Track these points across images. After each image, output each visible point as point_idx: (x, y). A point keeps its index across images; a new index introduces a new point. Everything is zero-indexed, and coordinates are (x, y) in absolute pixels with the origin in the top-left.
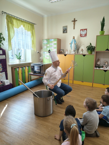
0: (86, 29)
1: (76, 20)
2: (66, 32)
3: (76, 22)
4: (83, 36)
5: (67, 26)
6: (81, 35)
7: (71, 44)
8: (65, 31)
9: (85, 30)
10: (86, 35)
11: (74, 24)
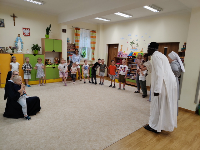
0: (29, 29)
4: (27, 35)
5: (3, 20)
6: (24, 34)
11: (14, 20)
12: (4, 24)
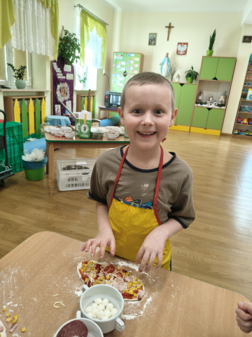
0: (187, 44)
1: (172, 25)
2: (155, 44)
3: (172, 29)
4: (181, 53)
5: (156, 34)
6: (178, 52)
7: (162, 64)
8: (152, 41)
9: (184, 44)
10: (185, 53)
11: (169, 32)
12: (155, 40)
